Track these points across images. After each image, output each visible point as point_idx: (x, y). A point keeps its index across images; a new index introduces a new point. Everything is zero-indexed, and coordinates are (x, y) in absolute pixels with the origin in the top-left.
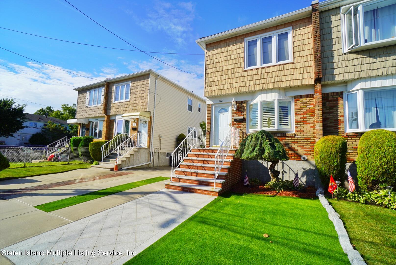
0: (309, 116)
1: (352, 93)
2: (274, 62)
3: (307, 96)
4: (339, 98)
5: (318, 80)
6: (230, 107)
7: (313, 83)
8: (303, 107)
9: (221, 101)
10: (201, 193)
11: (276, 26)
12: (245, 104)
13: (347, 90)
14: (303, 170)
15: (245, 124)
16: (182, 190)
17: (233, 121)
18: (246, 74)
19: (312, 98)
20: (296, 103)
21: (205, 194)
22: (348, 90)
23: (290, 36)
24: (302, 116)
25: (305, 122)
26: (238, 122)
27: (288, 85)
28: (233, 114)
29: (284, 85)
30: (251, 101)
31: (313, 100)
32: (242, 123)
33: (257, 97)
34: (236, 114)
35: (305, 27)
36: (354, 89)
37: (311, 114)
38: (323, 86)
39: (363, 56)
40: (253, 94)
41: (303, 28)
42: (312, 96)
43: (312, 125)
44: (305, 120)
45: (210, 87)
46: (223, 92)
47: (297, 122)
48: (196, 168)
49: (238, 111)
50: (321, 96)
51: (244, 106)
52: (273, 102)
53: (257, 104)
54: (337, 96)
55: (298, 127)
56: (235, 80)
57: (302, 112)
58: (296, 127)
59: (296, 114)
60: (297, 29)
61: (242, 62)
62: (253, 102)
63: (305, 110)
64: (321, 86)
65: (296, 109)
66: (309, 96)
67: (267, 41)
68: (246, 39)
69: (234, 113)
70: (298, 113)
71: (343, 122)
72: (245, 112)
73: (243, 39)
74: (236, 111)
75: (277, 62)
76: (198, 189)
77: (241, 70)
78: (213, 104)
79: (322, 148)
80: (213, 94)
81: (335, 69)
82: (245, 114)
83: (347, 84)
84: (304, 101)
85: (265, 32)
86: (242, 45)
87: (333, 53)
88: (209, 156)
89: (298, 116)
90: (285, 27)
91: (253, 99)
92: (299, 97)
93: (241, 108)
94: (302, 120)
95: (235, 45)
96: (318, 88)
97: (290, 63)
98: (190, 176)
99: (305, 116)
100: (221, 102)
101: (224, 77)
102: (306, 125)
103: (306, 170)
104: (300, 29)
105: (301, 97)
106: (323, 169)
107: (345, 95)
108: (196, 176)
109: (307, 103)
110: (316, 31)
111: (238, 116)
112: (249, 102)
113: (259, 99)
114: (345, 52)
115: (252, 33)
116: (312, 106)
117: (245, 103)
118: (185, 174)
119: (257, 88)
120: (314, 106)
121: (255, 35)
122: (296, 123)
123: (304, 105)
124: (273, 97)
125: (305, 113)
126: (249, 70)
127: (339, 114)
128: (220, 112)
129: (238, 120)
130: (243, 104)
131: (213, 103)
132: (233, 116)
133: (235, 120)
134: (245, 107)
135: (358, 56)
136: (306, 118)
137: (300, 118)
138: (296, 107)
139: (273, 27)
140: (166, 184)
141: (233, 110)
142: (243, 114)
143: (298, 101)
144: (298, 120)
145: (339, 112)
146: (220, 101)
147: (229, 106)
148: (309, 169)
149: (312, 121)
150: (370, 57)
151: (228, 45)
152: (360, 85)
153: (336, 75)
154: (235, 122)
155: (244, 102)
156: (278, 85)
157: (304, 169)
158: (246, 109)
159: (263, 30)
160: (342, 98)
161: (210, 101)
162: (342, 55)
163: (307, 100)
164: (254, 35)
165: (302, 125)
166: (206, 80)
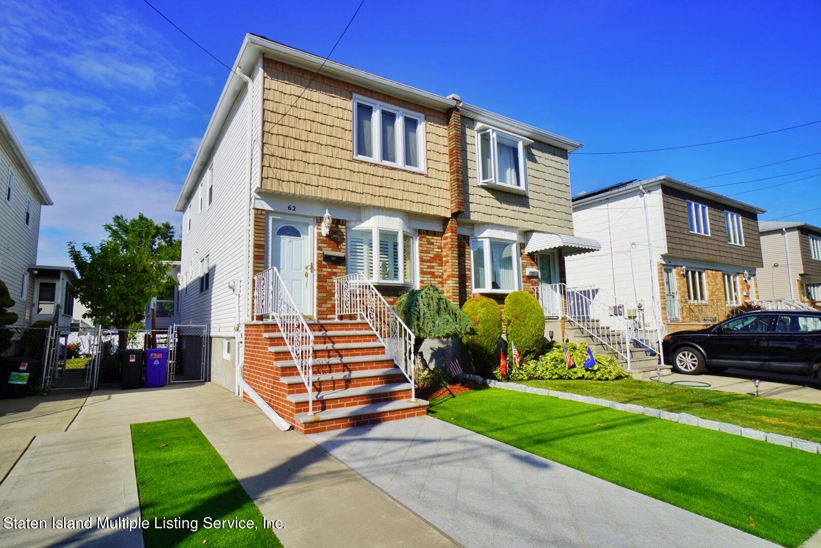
0: (436, 264)
1: (479, 240)
2: (400, 162)
3: (435, 234)
4: (466, 244)
5: (455, 215)
6: (311, 228)
7: (449, 216)
8: (429, 249)
9: (292, 208)
11: (405, 101)
12: (344, 227)
13: (473, 235)
14: (431, 351)
15: (344, 268)
16: (352, 425)
17: (321, 259)
18: (356, 167)
19: (439, 238)
20: (421, 242)
22: (475, 236)
23: (421, 128)
24: (429, 264)
25: (432, 274)
26: (330, 263)
28: (321, 245)
29: (416, 209)
30: (353, 224)
31: (440, 242)
32: (339, 267)
33: (369, 219)
34: (325, 245)
35: (439, 126)
36: (482, 236)
37: (439, 262)
38: (459, 224)
39: (492, 196)
40: (362, 211)
41: (437, 125)
42: (440, 234)
43: (440, 280)
44: (432, 270)
45: (275, 170)
46: (300, 190)
47: (422, 273)
49: (331, 239)
50: (456, 238)
51: (342, 230)
52: (395, 235)
53: (370, 233)
54: (464, 241)
55: (425, 282)
56: (335, 173)
57: (429, 258)
58: (422, 282)
59: (422, 260)
60: (431, 122)
61: (349, 140)
62: (359, 226)
63: (432, 256)
64: (456, 223)
65: (421, 252)
66: (437, 234)
67: (388, 118)
68: (355, 95)
69: (324, 242)
70: (425, 258)
71: (470, 278)
72: (344, 244)
73: (351, 92)
74: (325, 239)
75: (404, 166)
77: (348, 155)
78: (268, 212)
81: (471, 204)
82: (344, 247)
83: (473, 227)
84: (432, 241)
85: (388, 102)
86: (350, 105)
87: (468, 180)
89: (425, 264)
90: (415, 110)
91: (360, 221)
92: (425, 232)
93: (335, 233)
94: (429, 270)
95: (333, 96)
96: (454, 225)
97: (423, 175)
99: (432, 264)
100: (291, 212)
101: (311, 158)
102: (433, 279)
103: (435, 349)
104: (435, 125)
105: (427, 233)
107: (471, 241)
108: (347, 387)
109: (435, 244)
110: (458, 140)
111: (330, 249)
112: (348, 224)
113: (374, 224)
114: (479, 184)
115: (366, 90)
116: (440, 250)
117: (343, 225)
118: (318, 387)
119: (377, 202)
120: (442, 251)
121: (372, 97)
122: (423, 275)
123: (432, 246)
124: (396, 224)
125: (432, 260)
126: (362, 162)
127: (467, 267)
128: (283, 234)
129: (333, 259)
130: (340, 226)
131: (270, 209)
132: (319, 248)
133: (327, 258)
134: (345, 234)
135: (489, 195)
136: (432, 267)
137: (426, 267)
138: (421, 248)
139: (399, 99)
140: (305, 423)
141: (319, 234)
142: (340, 247)
143: (424, 239)
144: (425, 270)
145: (466, 264)
146: (289, 208)
147: (307, 225)
148: (437, 348)
149: (440, 274)
150: (497, 200)
151: (320, 89)
152: (488, 233)
153: (471, 212)
154: (324, 263)
155: (341, 222)
156: (407, 207)
157: (432, 349)
158: (345, 237)
159: (385, 95)
160: (469, 245)
161: (263, 202)
162: (476, 187)
163: (435, 239)
164: (369, 97)
165: (429, 279)
166: (265, 148)
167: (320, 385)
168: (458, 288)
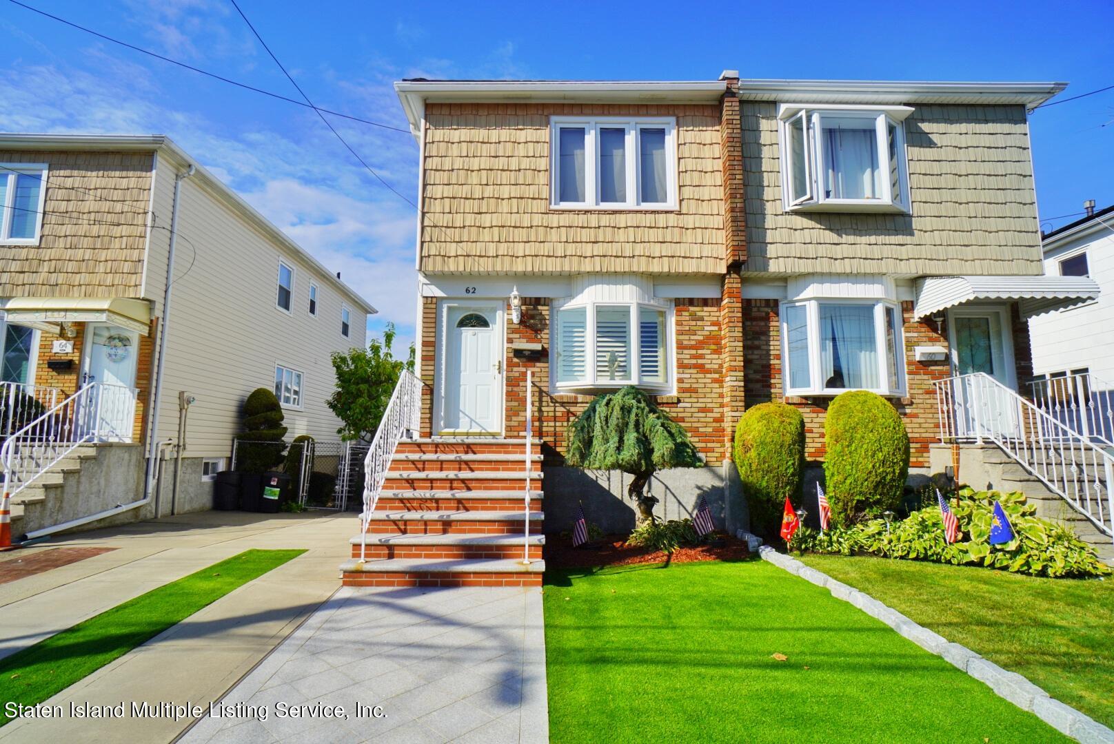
0: (709, 352)
1: (797, 304)
2: (631, 201)
3: (705, 302)
4: (772, 314)
5: (735, 267)
6: (499, 313)
7: (724, 271)
8: (695, 328)
9: (471, 291)
10: (487, 584)
11: (638, 106)
12: (546, 308)
13: (786, 298)
14: (698, 492)
15: (546, 365)
17: (511, 355)
18: (554, 220)
19: (715, 309)
20: (679, 318)
21: (499, 584)
22: (789, 298)
23: (670, 140)
24: (694, 352)
25: (701, 368)
26: (525, 360)
27: (666, 270)
28: (511, 336)
29: (656, 267)
30: (561, 301)
31: (718, 314)
32: (538, 364)
33: (582, 292)
34: (518, 336)
35: (704, 128)
36: (802, 296)
37: (713, 347)
38: (744, 281)
39: (819, 226)
40: (571, 281)
41: (701, 128)
42: (717, 302)
43: (717, 376)
44: (700, 361)
45: (438, 244)
46: (484, 266)
47: (681, 366)
48: (434, 505)
49: (526, 326)
50: (740, 305)
51: (544, 313)
52: (625, 311)
53: (582, 312)
54: (766, 309)
55: (686, 381)
56: (521, 234)
57: (693, 343)
58: (680, 381)
59: (681, 346)
60: (687, 127)
61: (544, 184)
62: (569, 304)
63: (701, 338)
64: (739, 280)
65: (679, 333)
66: (710, 302)
67: (610, 139)
68: (554, 119)
69: (514, 331)
70: (685, 342)
71: (780, 371)
72: (546, 331)
73: (547, 116)
74: (517, 326)
75: (638, 204)
76: (475, 573)
77: (540, 206)
78: (442, 299)
79: (762, 434)
80: (452, 266)
81: (769, 245)
82: (547, 336)
83: (786, 283)
84: (699, 314)
85: (609, 114)
86: (544, 134)
87: (765, 205)
88: (463, 466)
89: (685, 352)
90: (658, 115)
91: (571, 296)
92: (687, 302)
93: (533, 317)
94: (694, 361)
95: (521, 129)
96: (735, 285)
97: (672, 212)
98: (422, 535)
99: (700, 352)
100: (470, 295)
101: (486, 220)
102: (702, 376)
103: (705, 489)
104: (695, 129)
105: (691, 302)
106: (764, 484)
107: (782, 308)
108: (445, 532)
109: (706, 318)
110: (733, 144)
111: (525, 340)
112: (555, 303)
113: (589, 298)
114: (788, 209)
115: (572, 106)
116: (716, 328)
117: (544, 305)
118: (403, 527)
119: (587, 266)
120: (720, 330)
121: (582, 114)
122: (681, 370)
123: (699, 323)
124: (626, 296)
125: (699, 345)
126: (564, 211)
127: (772, 352)
128: (466, 325)
129: (527, 353)
130: (540, 307)
131: (444, 295)
132: (510, 341)
133: (518, 353)
134: (547, 317)
135: (811, 224)
136: (702, 357)
137: (688, 357)
138: (680, 328)
139: (629, 106)
140: (345, 572)
141: (510, 322)
142: (539, 337)
143: (684, 313)
144: (685, 361)
145: (772, 348)
146: (468, 291)
147: (494, 310)
148: (710, 487)
149: (716, 366)
150: (831, 230)
151: (500, 124)
152: (814, 290)
153: (771, 258)
154: (516, 360)
155: (542, 302)
156: (641, 266)
157: (699, 488)
158: (547, 322)
159: (603, 106)
160: (777, 314)
161: (433, 287)
162: (782, 215)
163: (705, 312)
164: (577, 115)
165: (693, 376)
166: (426, 219)
167: (405, 525)
168: (742, 389)
